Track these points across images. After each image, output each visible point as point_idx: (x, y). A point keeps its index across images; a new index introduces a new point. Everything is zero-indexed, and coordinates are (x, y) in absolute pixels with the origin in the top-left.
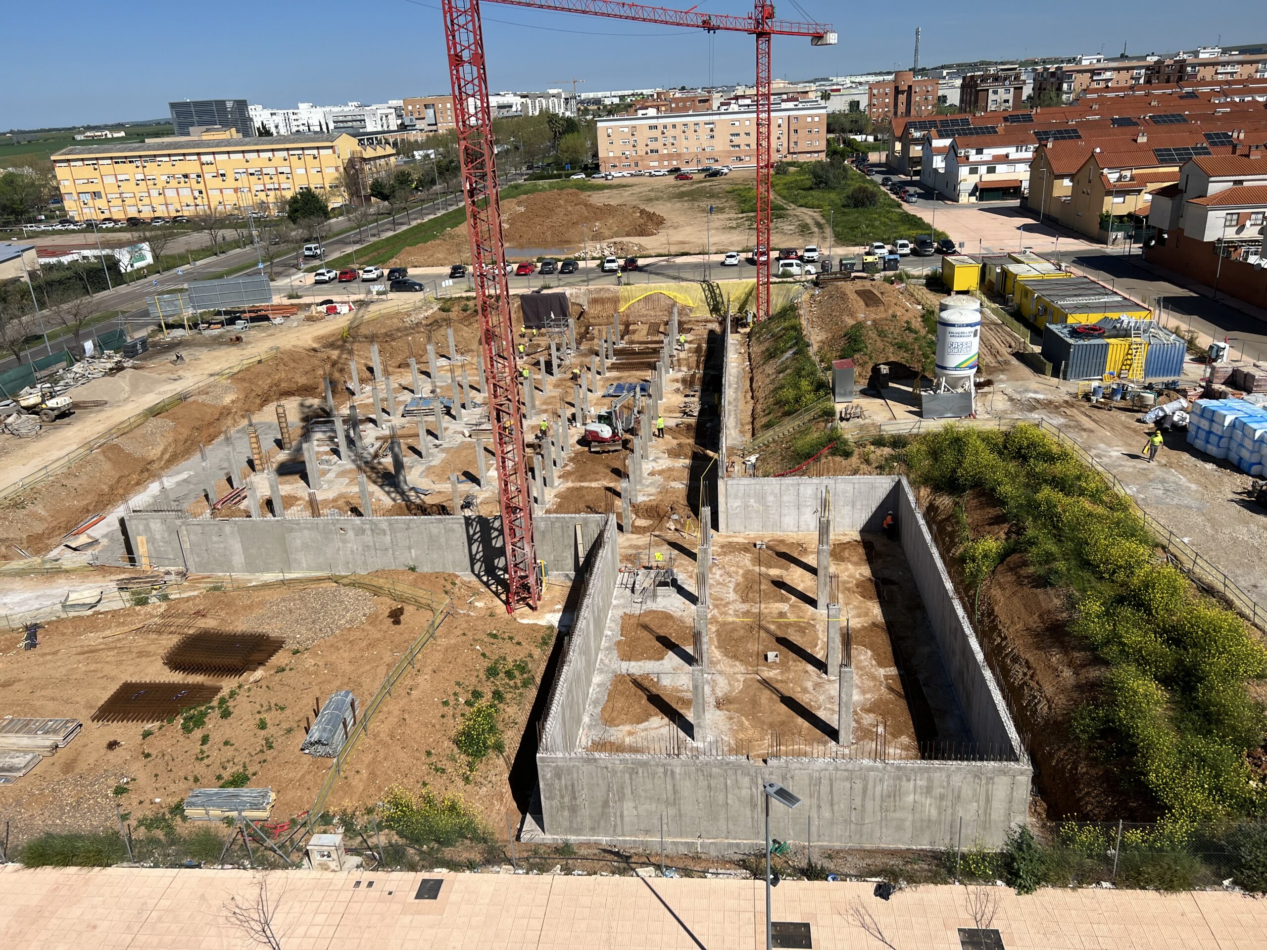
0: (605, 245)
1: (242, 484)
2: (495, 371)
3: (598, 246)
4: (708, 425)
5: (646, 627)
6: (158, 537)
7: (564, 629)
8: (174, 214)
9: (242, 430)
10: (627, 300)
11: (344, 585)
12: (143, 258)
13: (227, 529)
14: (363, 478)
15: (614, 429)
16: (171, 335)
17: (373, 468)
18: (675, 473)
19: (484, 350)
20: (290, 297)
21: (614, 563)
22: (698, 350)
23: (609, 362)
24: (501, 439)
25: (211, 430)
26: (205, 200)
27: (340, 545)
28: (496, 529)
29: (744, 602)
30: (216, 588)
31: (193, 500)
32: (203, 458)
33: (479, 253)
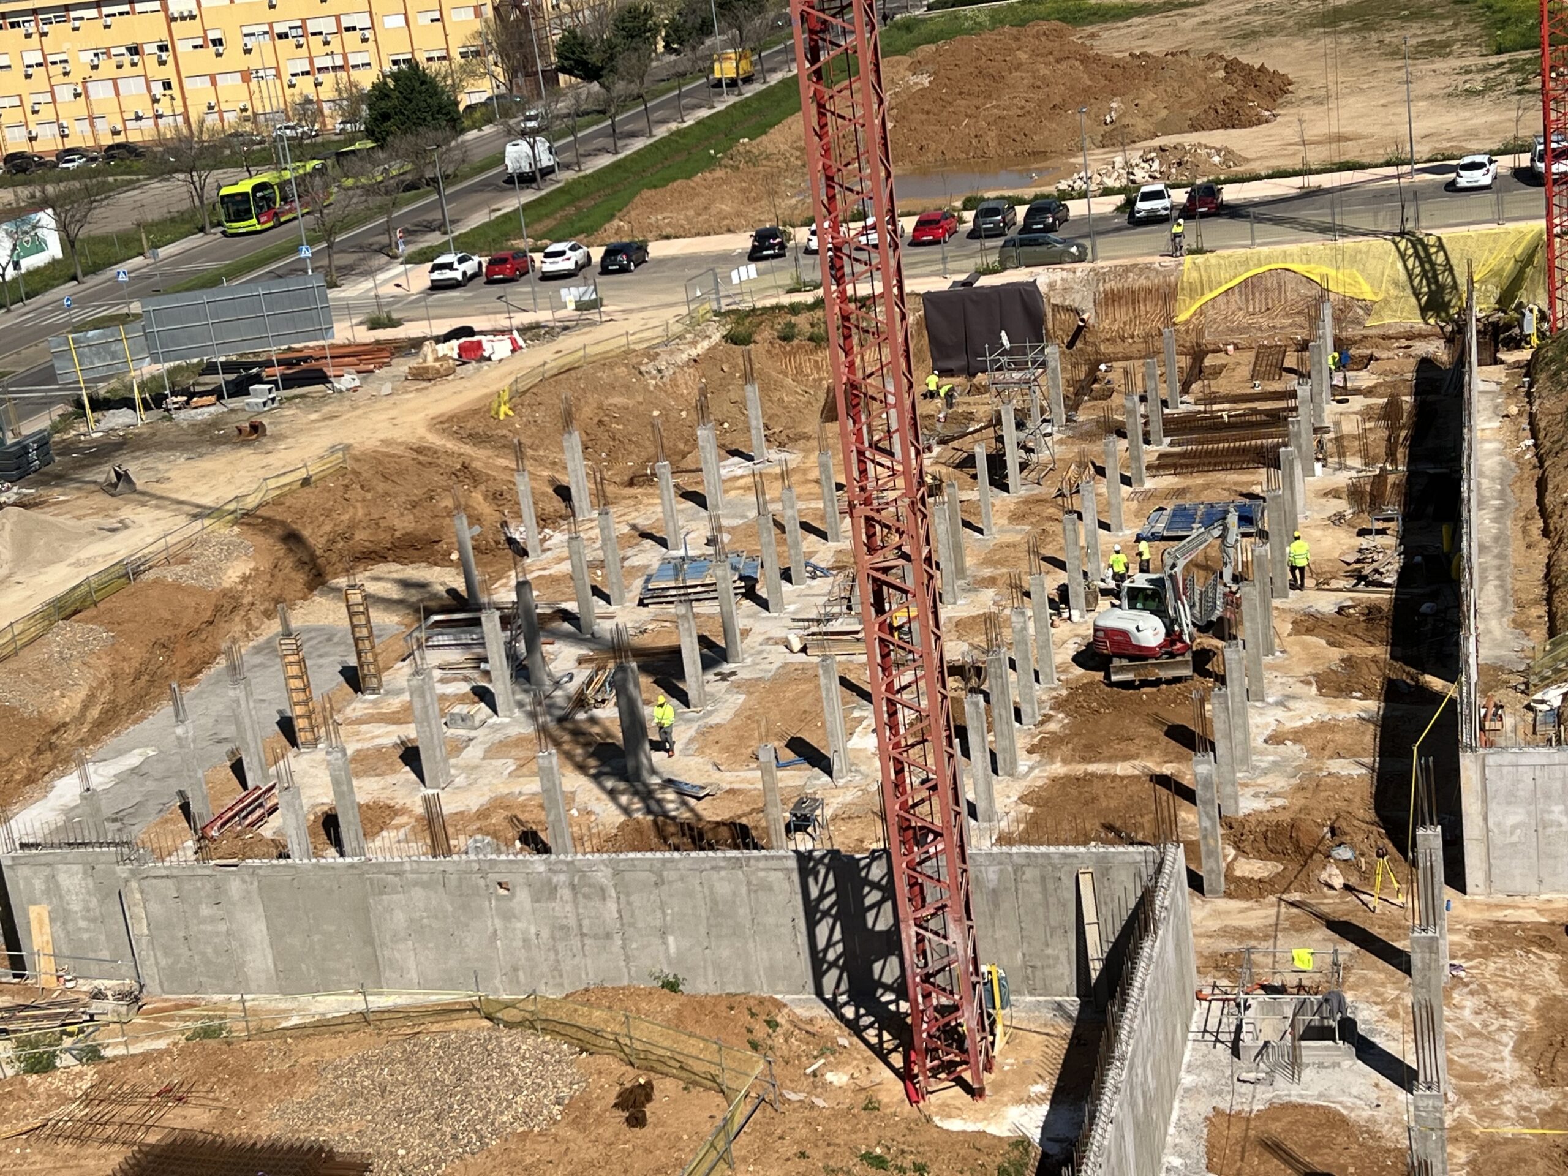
0: (1135, 156)
1: (266, 777)
2: (871, 485)
3: (1119, 160)
4: (1425, 608)
5: (1274, 1148)
6: (76, 907)
7: (1055, 1149)
8: (107, 140)
9: (268, 648)
10: (1196, 291)
11: (509, 1025)
12: (39, 246)
13: (235, 887)
14: (552, 757)
15: (1171, 624)
16: (103, 425)
17: (577, 733)
18: (1339, 737)
19: (843, 434)
20: (375, 324)
21: (1181, 975)
22: (1391, 412)
23: (1151, 452)
24: (885, 656)
25: (196, 648)
26: (178, 102)
27: (498, 923)
28: (876, 886)
29: (1543, 1083)
30: (207, 1033)
31: (154, 818)
32: (179, 715)
33: (832, 198)
